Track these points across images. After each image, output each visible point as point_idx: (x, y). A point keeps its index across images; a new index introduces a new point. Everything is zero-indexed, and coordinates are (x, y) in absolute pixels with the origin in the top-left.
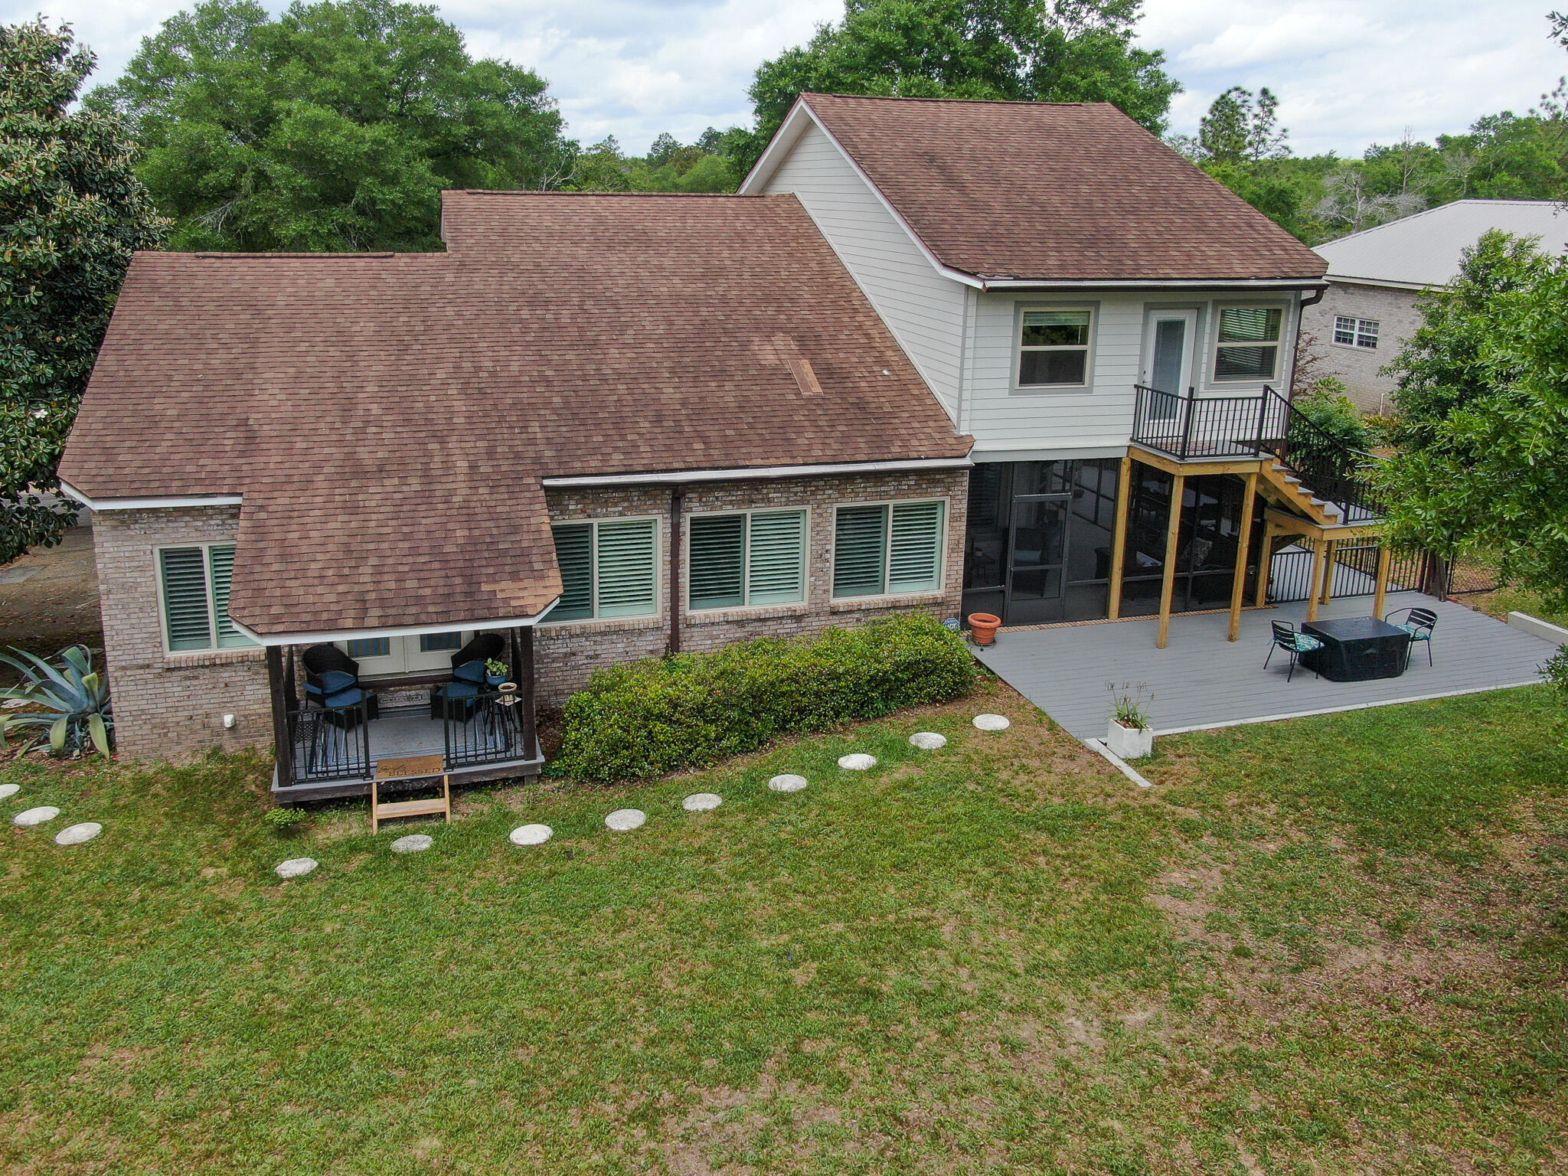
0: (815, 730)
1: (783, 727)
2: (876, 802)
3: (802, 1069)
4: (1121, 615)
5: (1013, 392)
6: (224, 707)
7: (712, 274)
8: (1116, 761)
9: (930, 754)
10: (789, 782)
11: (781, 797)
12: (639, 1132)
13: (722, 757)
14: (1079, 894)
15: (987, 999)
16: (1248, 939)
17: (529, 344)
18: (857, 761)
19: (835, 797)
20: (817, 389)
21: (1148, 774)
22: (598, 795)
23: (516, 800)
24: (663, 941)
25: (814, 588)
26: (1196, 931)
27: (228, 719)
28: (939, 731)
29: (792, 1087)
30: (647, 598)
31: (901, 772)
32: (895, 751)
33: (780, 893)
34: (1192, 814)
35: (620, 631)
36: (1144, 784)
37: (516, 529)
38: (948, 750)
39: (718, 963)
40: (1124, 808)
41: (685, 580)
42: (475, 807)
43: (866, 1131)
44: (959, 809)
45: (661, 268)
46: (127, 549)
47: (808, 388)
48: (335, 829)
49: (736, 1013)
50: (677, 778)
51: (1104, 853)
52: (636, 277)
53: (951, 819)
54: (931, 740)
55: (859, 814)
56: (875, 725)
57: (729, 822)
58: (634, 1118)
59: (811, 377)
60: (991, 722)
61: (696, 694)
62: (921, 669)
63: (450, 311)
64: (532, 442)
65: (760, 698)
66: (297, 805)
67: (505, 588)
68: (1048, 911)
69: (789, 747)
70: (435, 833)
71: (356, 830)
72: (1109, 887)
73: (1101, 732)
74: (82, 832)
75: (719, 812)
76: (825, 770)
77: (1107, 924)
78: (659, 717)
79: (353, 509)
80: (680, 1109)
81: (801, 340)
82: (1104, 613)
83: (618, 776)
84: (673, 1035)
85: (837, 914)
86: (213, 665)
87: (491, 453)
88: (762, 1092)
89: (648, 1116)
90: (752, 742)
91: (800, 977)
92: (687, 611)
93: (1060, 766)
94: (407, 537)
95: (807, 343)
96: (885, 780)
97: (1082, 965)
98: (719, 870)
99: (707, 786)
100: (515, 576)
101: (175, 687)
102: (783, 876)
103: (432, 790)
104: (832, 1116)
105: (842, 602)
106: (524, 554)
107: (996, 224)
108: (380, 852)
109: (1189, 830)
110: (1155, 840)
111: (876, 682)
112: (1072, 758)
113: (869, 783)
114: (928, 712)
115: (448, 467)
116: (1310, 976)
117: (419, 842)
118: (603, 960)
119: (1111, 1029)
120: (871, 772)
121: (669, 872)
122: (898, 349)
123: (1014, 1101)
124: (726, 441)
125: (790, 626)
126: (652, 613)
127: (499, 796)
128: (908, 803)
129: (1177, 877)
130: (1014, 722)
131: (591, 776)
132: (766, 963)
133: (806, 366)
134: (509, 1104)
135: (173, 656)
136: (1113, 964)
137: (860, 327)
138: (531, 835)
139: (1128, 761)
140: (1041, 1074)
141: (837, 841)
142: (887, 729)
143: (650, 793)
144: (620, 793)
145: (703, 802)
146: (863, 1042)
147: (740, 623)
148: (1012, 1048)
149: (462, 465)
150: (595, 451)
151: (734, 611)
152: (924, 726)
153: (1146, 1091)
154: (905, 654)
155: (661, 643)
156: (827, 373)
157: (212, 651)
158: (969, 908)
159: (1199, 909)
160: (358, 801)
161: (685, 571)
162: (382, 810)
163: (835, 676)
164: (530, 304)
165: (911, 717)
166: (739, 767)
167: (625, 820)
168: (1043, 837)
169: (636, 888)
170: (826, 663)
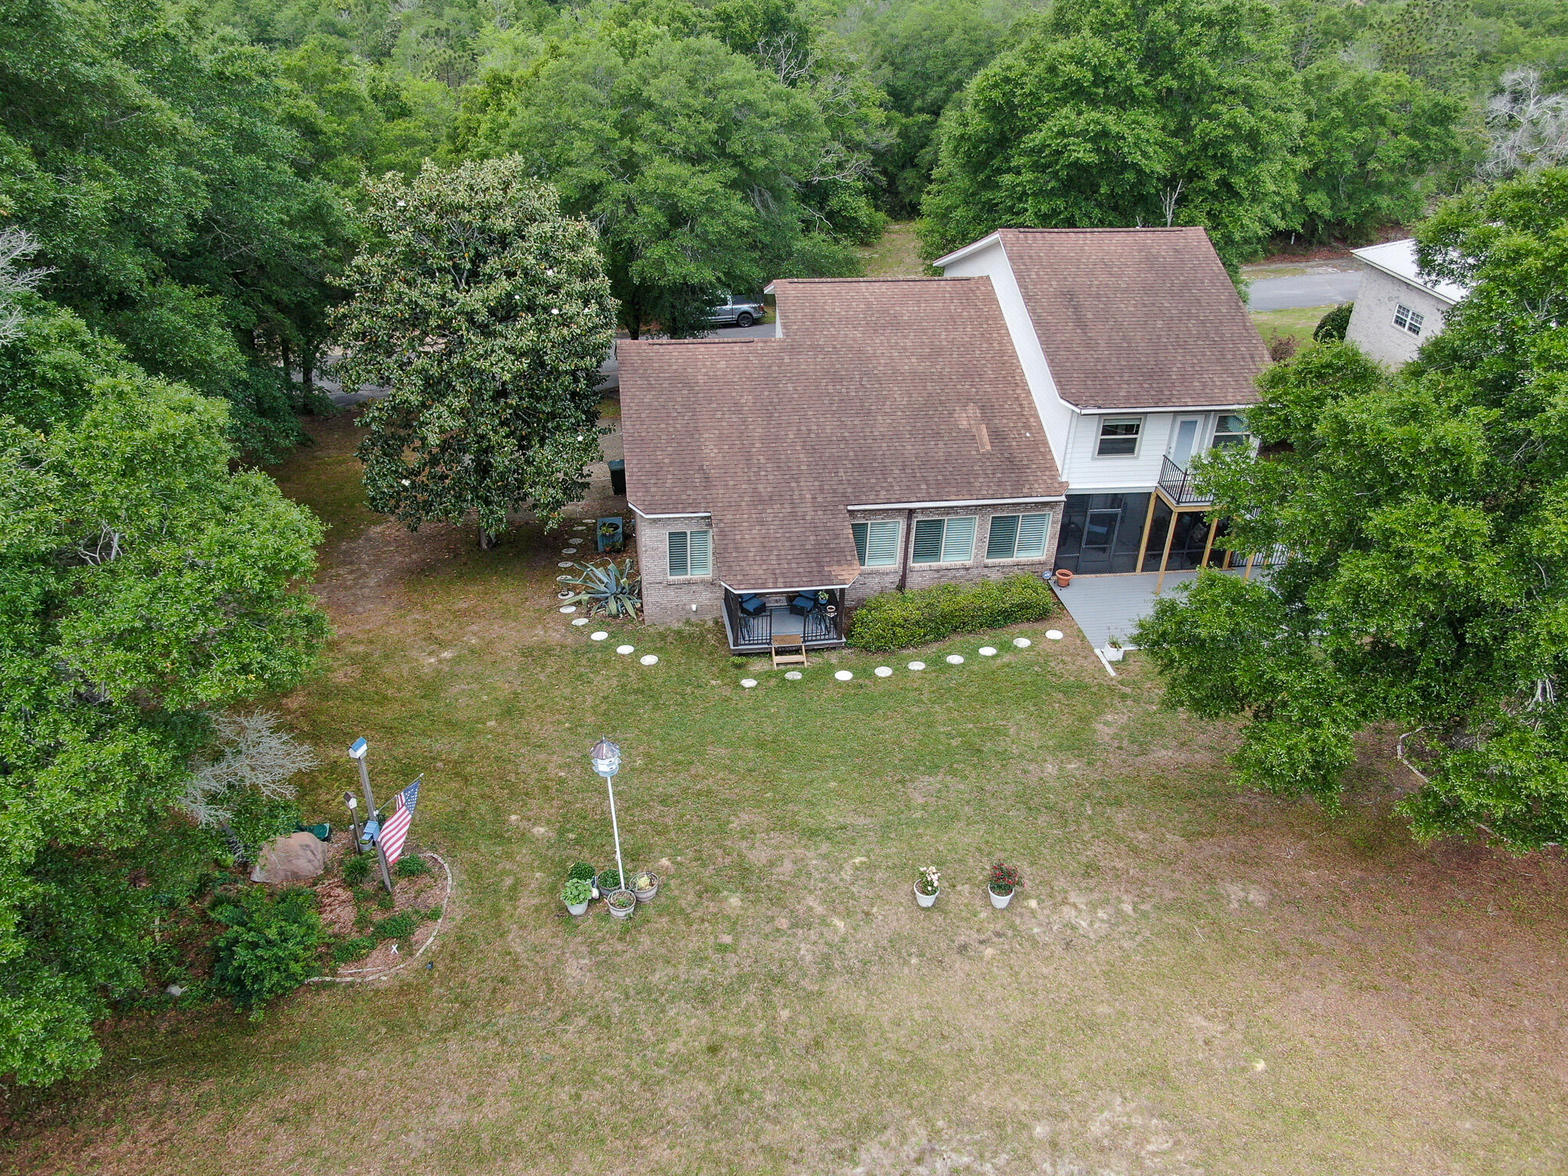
0: (970, 632)
1: (955, 630)
2: (993, 672)
3: (953, 772)
4: (1143, 570)
5: (1093, 459)
6: (692, 601)
7: (936, 353)
8: (1104, 662)
9: (1021, 650)
10: (955, 659)
11: (952, 666)
12: (899, 786)
13: (926, 643)
14: (1066, 721)
15: (1021, 756)
16: (1125, 743)
17: (834, 413)
18: (988, 651)
19: (976, 668)
20: (989, 447)
21: (1116, 670)
22: (872, 659)
23: (833, 658)
24: (903, 726)
25: (977, 555)
26: (1107, 738)
27: (694, 607)
28: (1028, 638)
29: (948, 778)
30: (892, 556)
31: (1007, 658)
32: (1005, 647)
33: (949, 710)
34: (1128, 690)
35: (877, 573)
36: (1113, 674)
37: (837, 537)
38: (1031, 648)
39: (924, 735)
40: (1100, 685)
41: (911, 551)
42: (817, 660)
43: (972, 791)
44: (1028, 679)
45: (905, 349)
46: (655, 532)
47: (983, 446)
48: (758, 665)
49: (931, 753)
50: (905, 652)
51: (1084, 705)
52: (891, 358)
53: (1024, 683)
54: (1023, 643)
55: (985, 677)
56: (998, 632)
57: (928, 676)
58: (898, 781)
59: (986, 439)
60: (1054, 634)
61: (917, 615)
62: (1023, 607)
63: (790, 387)
64: (840, 482)
65: (945, 618)
66: (740, 655)
67: (835, 570)
68: (1053, 726)
69: (957, 639)
70: (802, 671)
71: (766, 667)
72: (1081, 719)
73: (1101, 647)
74: (649, 660)
75: (923, 671)
76: (971, 654)
77: (1073, 733)
78: (899, 625)
79: (762, 523)
80: (912, 780)
81: (982, 408)
82: (1134, 570)
83: (879, 649)
84: (910, 759)
85: (970, 721)
86: (689, 583)
87: (822, 490)
88: (939, 778)
89: (902, 782)
90: (939, 637)
91: (954, 743)
92: (911, 564)
93: (1080, 661)
94: (789, 539)
95: (987, 411)
96: (999, 661)
97: (1059, 747)
98: (924, 698)
99: (917, 658)
100: (839, 563)
101: (671, 593)
102: (950, 703)
103: (797, 651)
104: (962, 787)
105: (990, 561)
106: (842, 551)
107: (1098, 360)
108: (780, 676)
109: (1124, 697)
110: (1107, 700)
111: (1001, 612)
112: (1085, 658)
113: (991, 662)
114: (1026, 626)
115: (802, 497)
116: (1141, 758)
117: (794, 675)
118: (882, 731)
119: (1061, 769)
120: (993, 657)
121: (904, 698)
122: (1037, 417)
123: (1020, 787)
124: (938, 483)
125: (963, 572)
126: (893, 564)
127: (826, 655)
128: (1007, 674)
129: (1109, 717)
130: (1066, 635)
131: (866, 648)
132: (942, 737)
133: (983, 427)
134: (856, 775)
135: (671, 578)
136: (1069, 748)
137: (1017, 399)
138: (844, 676)
139: (1110, 663)
140: (1032, 780)
141: (973, 690)
142: (1003, 634)
143: (893, 659)
144: (879, 658)
145: (917, 666)
146: (974, 766)
147: (938, 571)
148: (1025, 772)
149: (808, 496)
150: (872, 489)
151: (935, 565)
152: (1022, 634)
153: (1065, 788)
154: (1016, 600)
155: (897, 579)
156: (996, 435)
157: (688, 577)
158: (1022, 723)
159: (1111, 731)
160: (767, 654)
161: (912, 545)
162: (777, 659)
163: (981, 608)
164: (833, 381)
165: (1015, 629)
166: (934, 648)
167: (883, 672)
168: (1061, 695)
169: (891, 703)
170: (978, 602)
